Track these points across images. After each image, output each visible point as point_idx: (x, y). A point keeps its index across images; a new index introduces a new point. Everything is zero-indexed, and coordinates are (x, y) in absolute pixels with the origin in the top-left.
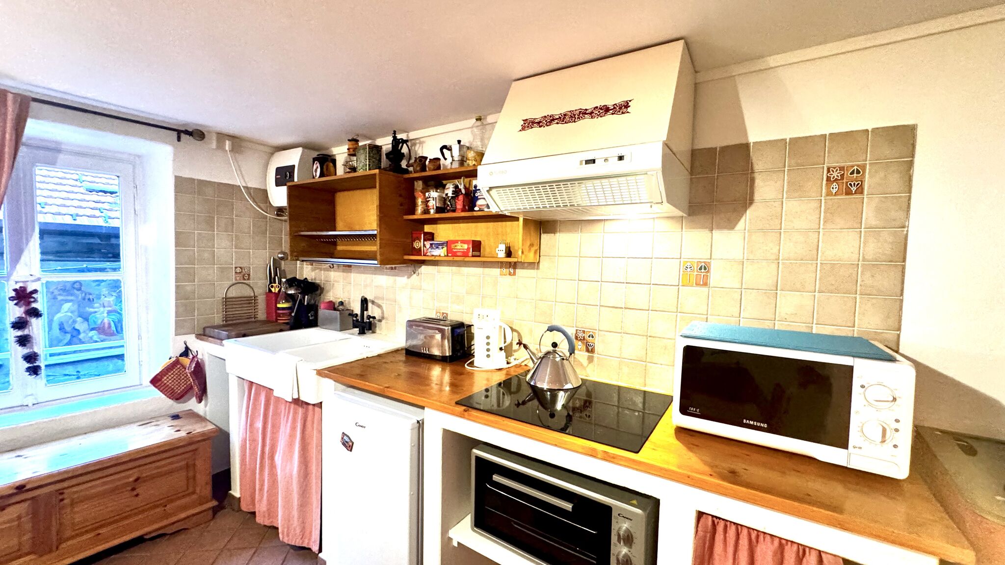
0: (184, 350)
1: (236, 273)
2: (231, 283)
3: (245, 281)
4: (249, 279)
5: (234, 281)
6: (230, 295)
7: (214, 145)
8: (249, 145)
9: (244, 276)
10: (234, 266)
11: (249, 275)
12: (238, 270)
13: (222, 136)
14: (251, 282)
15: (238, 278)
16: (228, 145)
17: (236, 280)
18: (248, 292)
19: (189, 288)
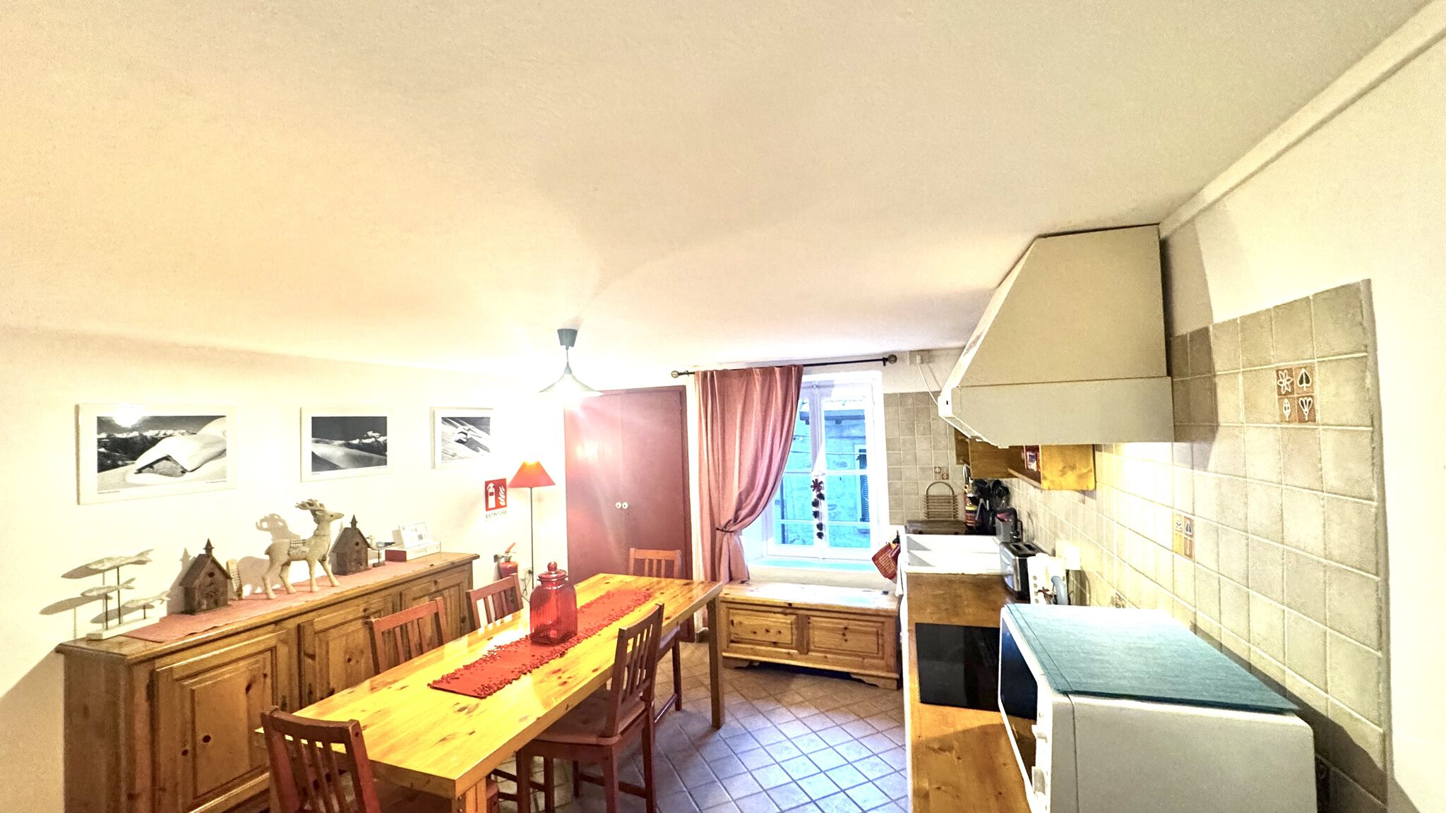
0: (896, 537)
1: (936, 472)
2: (931, 482)
3: (944, 481)
4: (947, 479)
5: (935, 481)
6: (931, 493)
7: (908, 362)
8: (939, 353)
9: (943, 475)
10: (933, 466)
11: (948, 475)
12: (937, 470)
13: (913, 353)
14: (949, 482)
15: (938, 478)
16: (918, 358)
17: (936, 479)
18: (948, 492)
19: (898, 486)
